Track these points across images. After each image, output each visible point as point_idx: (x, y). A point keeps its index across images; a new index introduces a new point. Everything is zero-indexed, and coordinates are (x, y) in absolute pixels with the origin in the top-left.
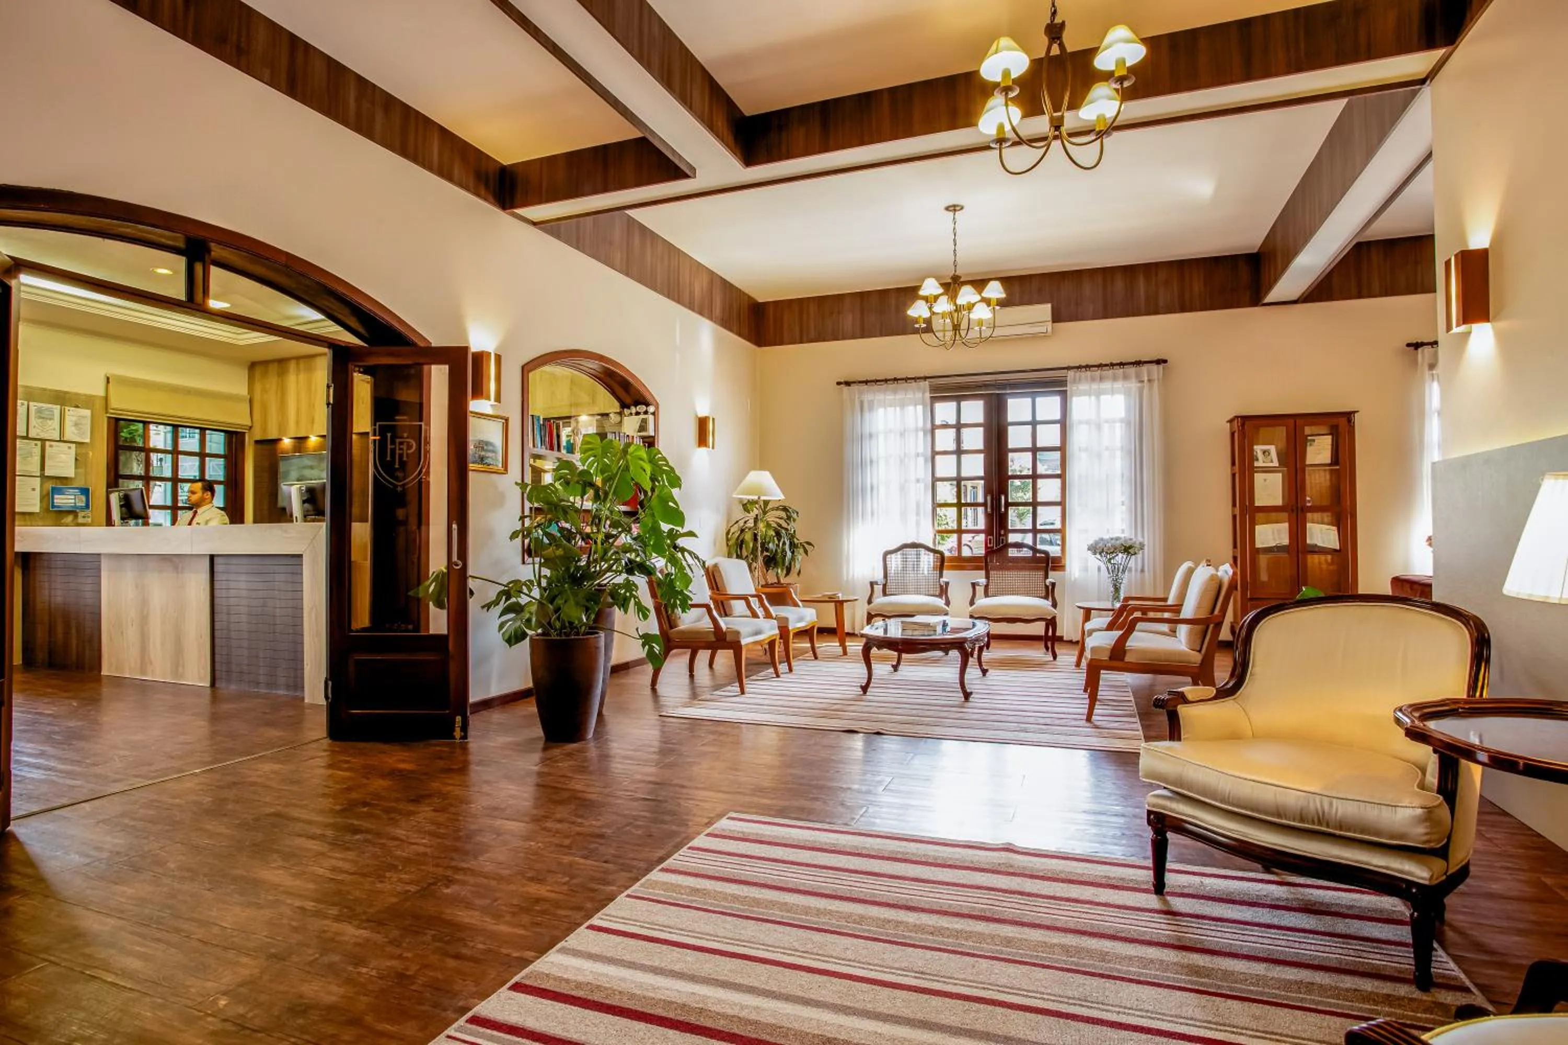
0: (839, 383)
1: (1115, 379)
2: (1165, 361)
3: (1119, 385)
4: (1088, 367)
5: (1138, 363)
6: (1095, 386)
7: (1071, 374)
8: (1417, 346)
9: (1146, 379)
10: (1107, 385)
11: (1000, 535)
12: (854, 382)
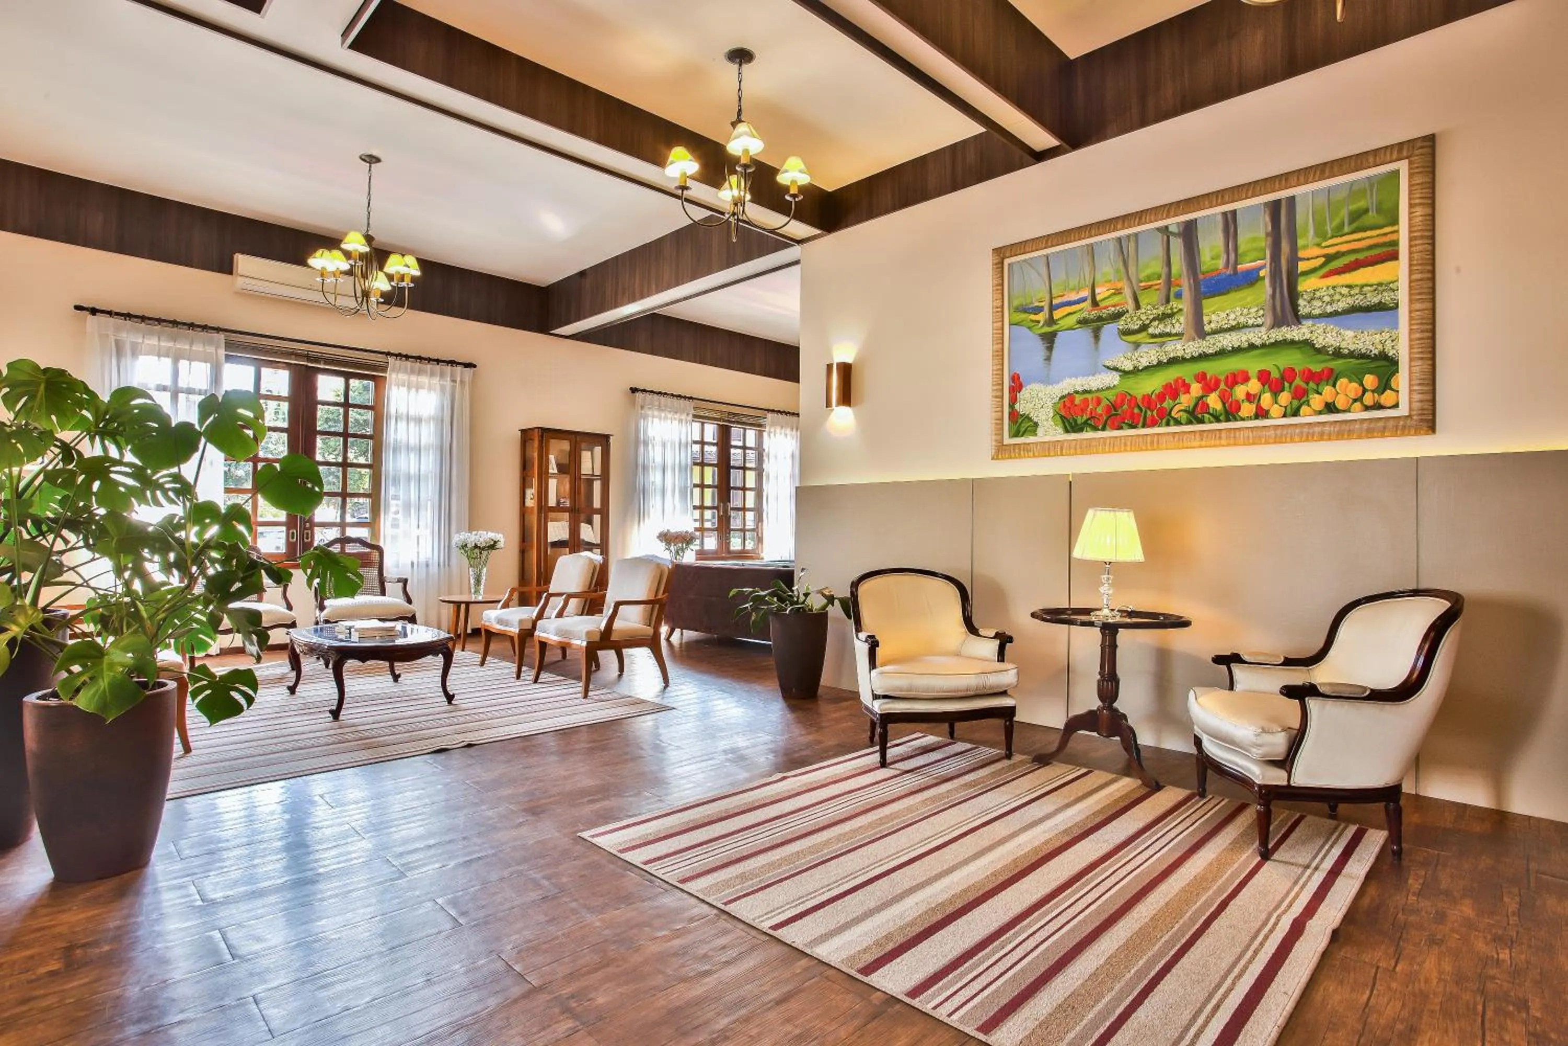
0: (78, 308)
1: (432, 374)
2: (475, 366)
3: (436, 381)
4: (407, 357)
5: (452, 363)
6: (414, 378)
7: (391, 360)
8: (634, 390)
9: (458, 379)
10: (424, 379)
11: (305, 528)
12: (103, 312)
